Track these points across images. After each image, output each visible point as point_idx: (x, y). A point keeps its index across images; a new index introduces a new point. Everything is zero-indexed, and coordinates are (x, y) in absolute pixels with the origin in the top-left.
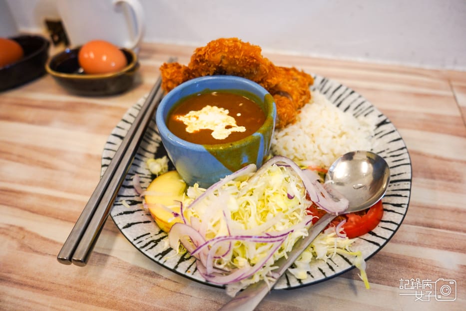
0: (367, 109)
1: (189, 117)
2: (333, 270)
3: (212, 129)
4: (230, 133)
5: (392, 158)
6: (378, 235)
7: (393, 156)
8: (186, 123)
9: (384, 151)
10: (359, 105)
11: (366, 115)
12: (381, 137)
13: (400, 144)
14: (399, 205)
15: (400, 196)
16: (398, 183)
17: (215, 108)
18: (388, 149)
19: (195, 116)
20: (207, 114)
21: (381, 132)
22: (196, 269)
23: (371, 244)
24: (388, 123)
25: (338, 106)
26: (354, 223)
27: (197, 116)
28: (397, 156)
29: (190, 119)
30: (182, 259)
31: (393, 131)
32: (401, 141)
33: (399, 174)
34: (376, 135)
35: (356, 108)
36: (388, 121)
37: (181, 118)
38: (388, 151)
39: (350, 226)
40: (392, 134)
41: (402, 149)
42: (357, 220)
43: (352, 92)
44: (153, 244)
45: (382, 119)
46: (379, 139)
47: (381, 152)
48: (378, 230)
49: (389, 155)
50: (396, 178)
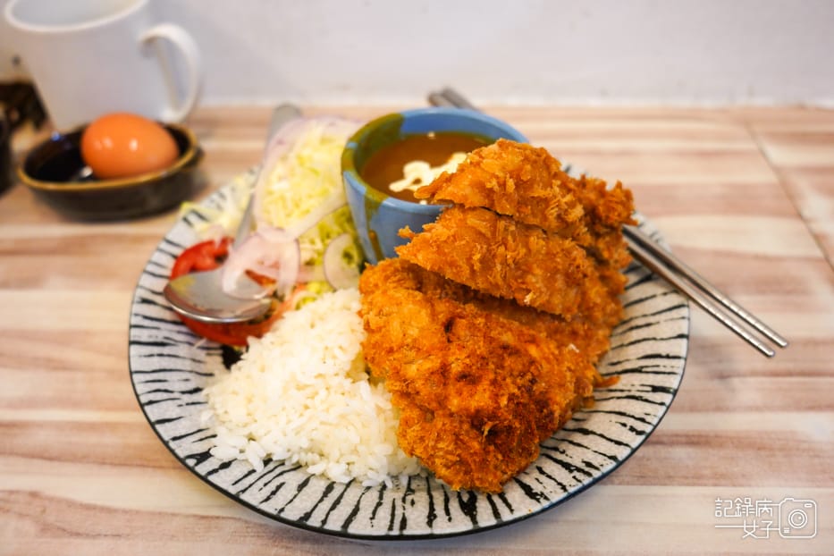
5: (170, 389)
7: (166, 391)
9: (187, 404)
12: (200, 431)
13: (155, 412)
14: (145, 301)
16: (151, 340)
18: (180, 406)
21: (201, 440)
24: (191, 456)
28: (158, 391)
31: (175, 438)
32: (155, 417)
33: (151, 356)
34: (213, 436)
36: (193, 461)
38: (179, 402)
40: (176, 434)
41: (151, 403)
46: (202, 427)
47: (193, 404)
48: (170, 263)
49: (176, 395)
50: (156, 350)
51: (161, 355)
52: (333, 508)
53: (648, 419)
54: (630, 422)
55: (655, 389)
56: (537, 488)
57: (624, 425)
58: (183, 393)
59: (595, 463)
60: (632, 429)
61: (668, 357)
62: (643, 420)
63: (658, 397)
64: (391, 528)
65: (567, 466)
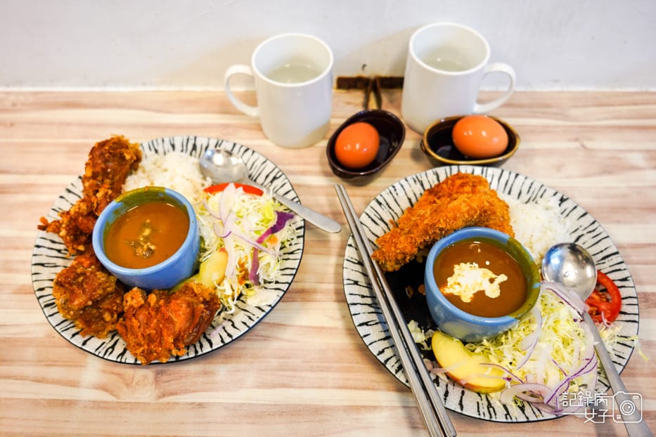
0: (539, 190)
1: (451, 285)
2: (623, 358)
3: (482, 289)
4: (499, 286)
6: (629, 312)
7: (590, 232)
8: (456, 294)
9: (578, 229)
10: (530, 187)
11: (541, 197)
12: (568, 215)
13: (589, 219)
14: (625, 279)
15: (620, 270)
16: (610, 258)
17: (462, 264)
18: (581, 226)
19: (455, 283)
20: (463, 276)
21: (565, 210)
22: (539, 410)
23: (630, 323)
24: (566, 200)
25: (509, 193)
26: (609, 311)
27: (457, 282)
28: (594, 231)
29: (454, 289)
30: (522, 409)
31: (576, 207)
32: (588, 216)
33: (606, 249)
34: (562, 213)
35: (529, 191)
36: (565, 197)
37: (448, 291)
38: (583, 228)
39: (608, 315)
40: (576, 210)
41: (593, 223)
42: (609, 307)
43: (517, 175)
44: (491, 410)
45: (559, 196)
46: (567, 218)
47: (576, 231)
48: (624, 308)
49: (585, 232)
50: (605, 254)
51: (602, 251)
52: (507, 181)
53: (388, 192)
54: (394, 194)
55: (380, 204)
56: (435, 177)
57: (397, 194)
58: (582, 235)
59: (413, 181)
60: (395, 190)
61: (369, 217)
62: (390, 192)
63: (381, 200)
64: (487, 170)
65: (422, 185)
